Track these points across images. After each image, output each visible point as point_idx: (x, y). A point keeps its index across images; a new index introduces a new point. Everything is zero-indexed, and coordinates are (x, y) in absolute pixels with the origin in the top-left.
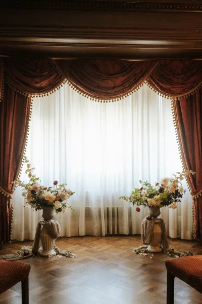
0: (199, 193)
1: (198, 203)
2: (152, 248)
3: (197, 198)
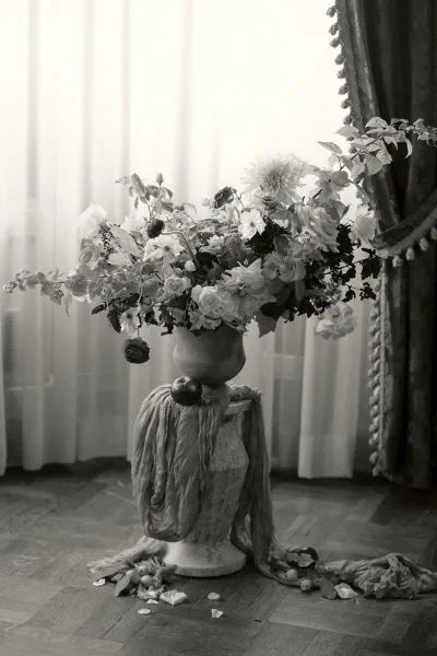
0: (418, 232)
1: (406, 291)
2: (194, 553)
3: (406, 263)
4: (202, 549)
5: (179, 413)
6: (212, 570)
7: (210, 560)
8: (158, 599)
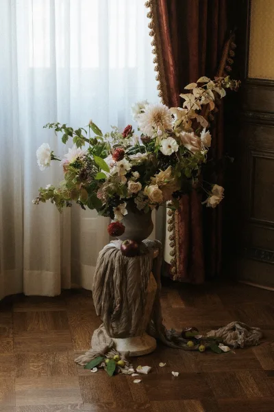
4: (138, 339)
5: (128, 262)
6: (148, 350)
7: (144, 345)
8: (136, 372)
